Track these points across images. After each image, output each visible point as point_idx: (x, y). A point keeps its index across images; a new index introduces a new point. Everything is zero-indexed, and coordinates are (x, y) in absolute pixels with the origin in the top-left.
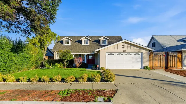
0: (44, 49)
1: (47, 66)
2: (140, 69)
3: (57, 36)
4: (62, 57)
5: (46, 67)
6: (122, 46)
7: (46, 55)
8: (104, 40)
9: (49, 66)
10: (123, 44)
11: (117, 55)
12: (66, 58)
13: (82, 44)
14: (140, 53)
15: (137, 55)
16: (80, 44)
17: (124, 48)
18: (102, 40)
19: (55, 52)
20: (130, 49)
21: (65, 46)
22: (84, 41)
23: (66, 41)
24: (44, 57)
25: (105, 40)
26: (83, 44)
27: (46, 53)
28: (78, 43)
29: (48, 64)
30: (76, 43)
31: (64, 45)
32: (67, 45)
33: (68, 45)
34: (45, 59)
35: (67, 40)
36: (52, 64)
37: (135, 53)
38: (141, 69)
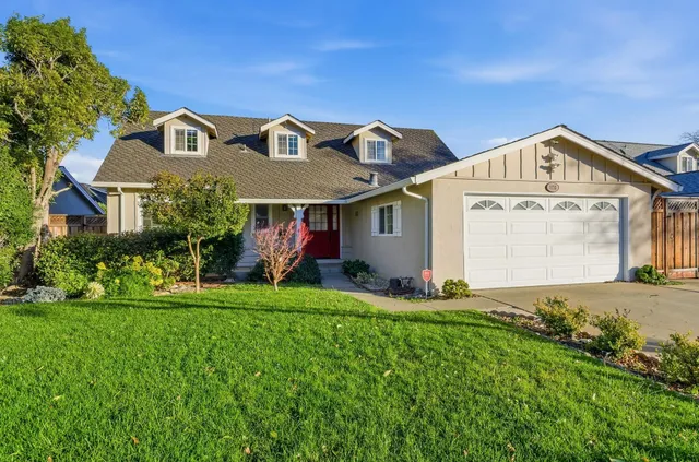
0: (43, 166)
1: (66, 277)
2: (617, 280)
3: (129, 95)
4: (178, 219)
5: (61, 290)
6: (542, 162)
7: (53, 209)
8: (377, 138)
9: (78, 280)
10: (545, 151)
11: (519, 207)
12: (210, 222)
13: (267, 154)
14: (616, 203)
15: (605, 213)
16: (260, 155)
17: (549, 170)
18: (366, 139)
19: (115, 189)
20: (576, 180)
21: (176, 159)
22: (280, 138)
23: (179, 133)
24: (43, 218)
25: (381, 139)
26: (275, 152)
27: (50, 194)
28: (246, 151)
29: (74, 267)
30: (236, 146)
31: (167, 152)
32: (185, 153)
33: (193, 153)
34: (44, 231)
35: (187, 128)
36: (101, 266)
37: (596, 201)
38: (621, 279)
